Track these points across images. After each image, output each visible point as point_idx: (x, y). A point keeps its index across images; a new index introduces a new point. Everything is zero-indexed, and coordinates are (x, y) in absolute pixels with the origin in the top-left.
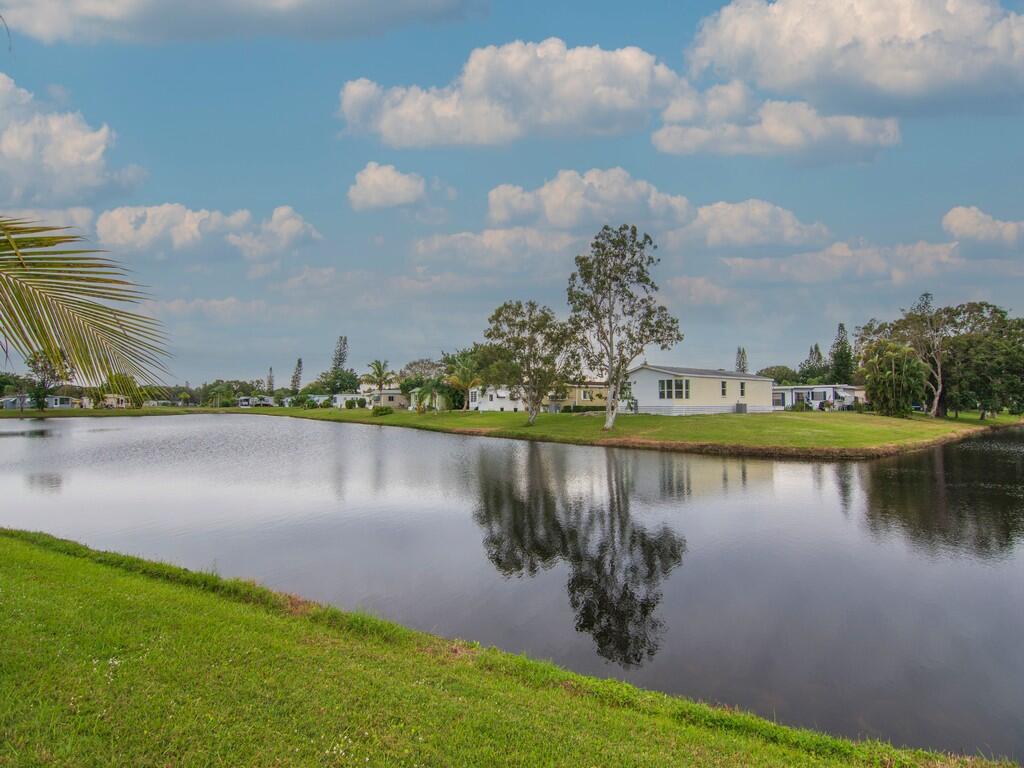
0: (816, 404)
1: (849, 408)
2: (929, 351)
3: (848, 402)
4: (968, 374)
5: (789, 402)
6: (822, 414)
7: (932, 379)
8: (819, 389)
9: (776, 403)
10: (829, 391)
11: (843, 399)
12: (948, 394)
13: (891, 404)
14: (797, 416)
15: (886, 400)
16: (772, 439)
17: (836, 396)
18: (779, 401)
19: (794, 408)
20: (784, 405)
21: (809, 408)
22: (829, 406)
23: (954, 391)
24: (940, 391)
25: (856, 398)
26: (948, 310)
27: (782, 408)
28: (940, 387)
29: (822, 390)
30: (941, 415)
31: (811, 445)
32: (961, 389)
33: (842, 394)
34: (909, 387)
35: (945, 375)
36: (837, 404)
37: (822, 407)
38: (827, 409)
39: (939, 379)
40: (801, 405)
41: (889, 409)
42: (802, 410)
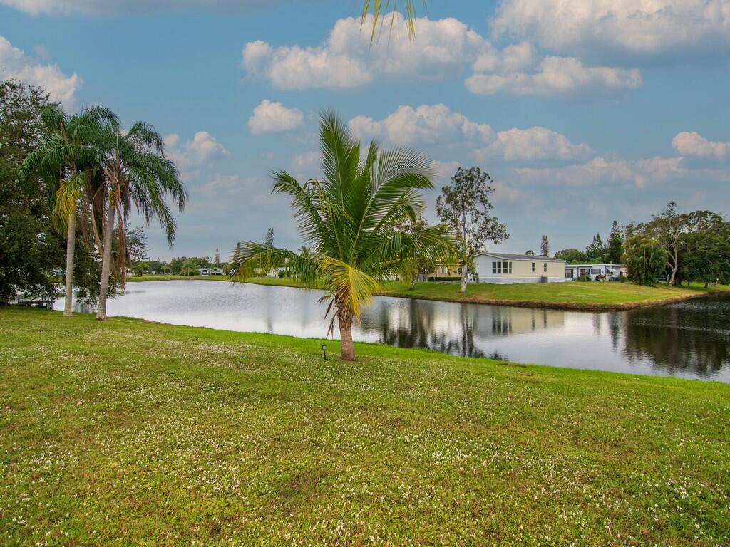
0: (593, 277)
1: (616, 280)
2: (670, 243)
3: (615, 276)
4: (695, 258)
5: (576, 275)
6: (597, 283)
7: (671, 261)
8: (596, 267)
9: (567, 276)
10: (603, 268)
11: (612, 273)
12: (681, 271)
13: (643, 277)
14: (580, 285)
15: (639, 274)
16: (562, 298)
17: (608, 272)
18: (569, 274)
19: (579, 280)
20: (572, 277)
21: (589, 280)
22: (602, 278)
23: (685, 269)
24: (676, 269)
25: (621, 273)
26: (684, 216)
27: (572, 279)
28: (676, 266)
29: (598, 268)
30: (677, 284)
31: (585, 302)
32: (690, 268)
33: (611, 270)
34: (654, 266)
35: (680, 258)
36: (608, 277)
37: (597, 279)
38: (601, 280)
39: (676, 261)
40: (584, 278)
41: (641, 280)
42: (584, 281)
